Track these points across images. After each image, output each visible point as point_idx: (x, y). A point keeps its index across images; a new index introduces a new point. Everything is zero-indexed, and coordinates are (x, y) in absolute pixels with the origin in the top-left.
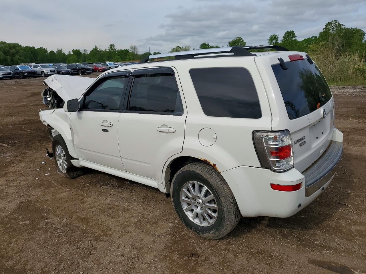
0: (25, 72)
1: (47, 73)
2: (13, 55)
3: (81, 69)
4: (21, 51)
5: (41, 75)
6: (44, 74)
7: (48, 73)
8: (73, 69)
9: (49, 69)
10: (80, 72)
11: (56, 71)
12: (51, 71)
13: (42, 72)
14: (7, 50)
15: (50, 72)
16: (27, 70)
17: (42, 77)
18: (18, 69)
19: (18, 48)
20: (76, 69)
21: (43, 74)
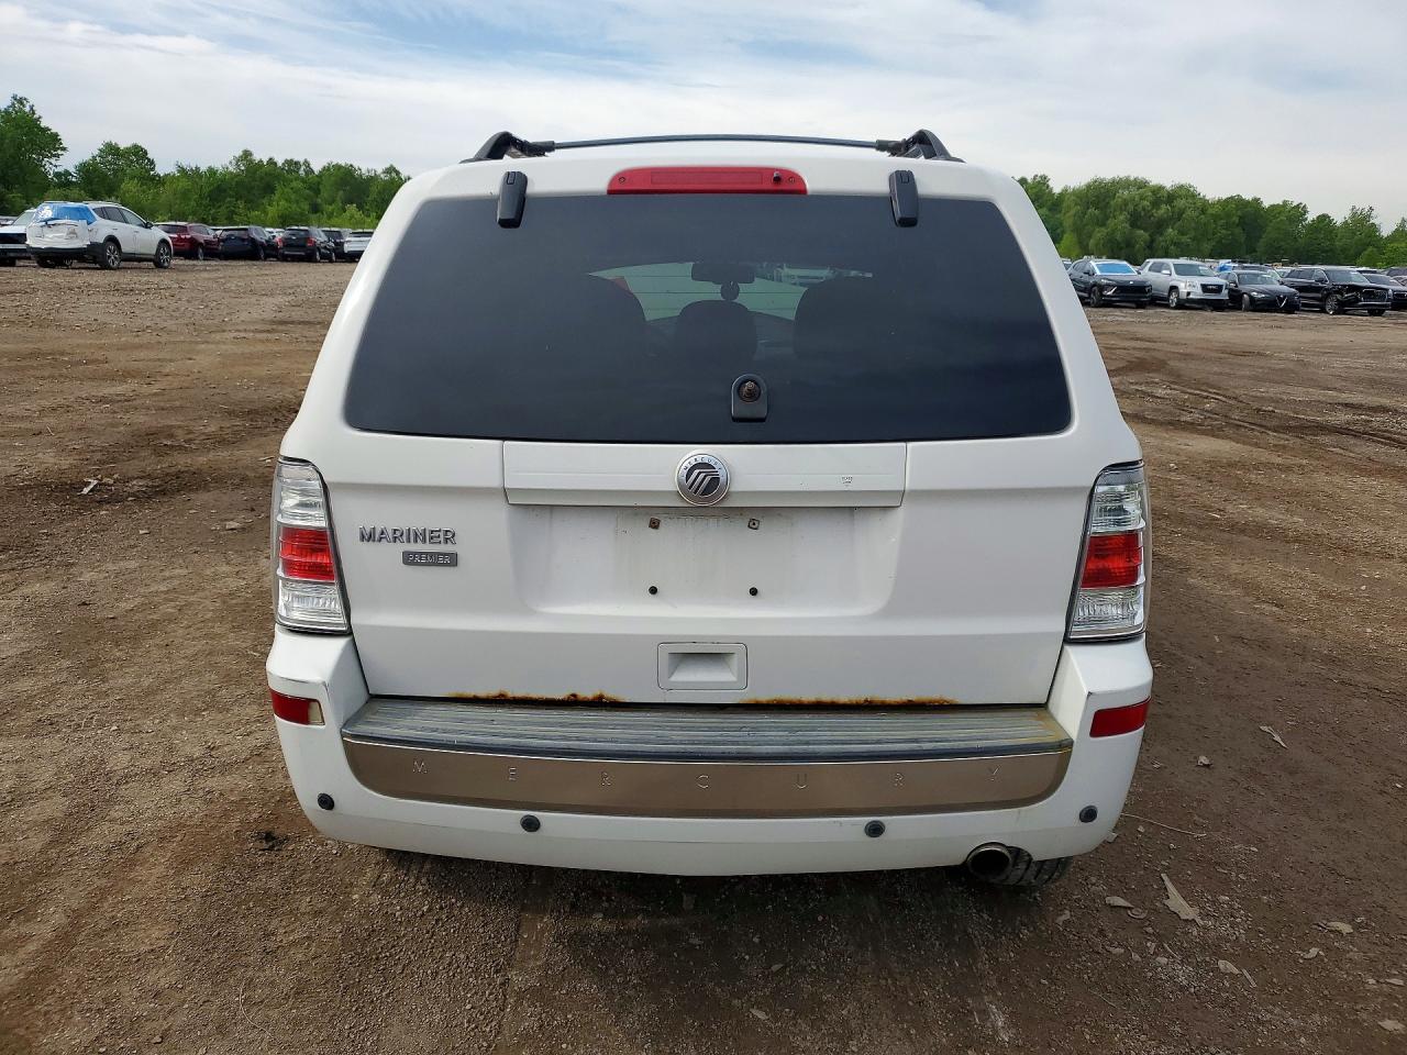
0: (1108, 285)
1: (1189, 294)
2: (1160, 226)
3: (1339, 292)
4: (1189, 214)
5: (1167, 299)
6: (1178, 298)
7: (1191, 296)
8: (1302, 289)
9: (1198, 281)
10: (1330, 304)
11: (1225, 292)
12: (1205, 288)
13: (1174, 288)
14: (1144, 209)
15: (1199, 290)
16: (1117, 279)
17: (1167, 306)
18: (1090, 273)
19: (1180, 203)
20: (1317, 289)
21: (1173, 297)
